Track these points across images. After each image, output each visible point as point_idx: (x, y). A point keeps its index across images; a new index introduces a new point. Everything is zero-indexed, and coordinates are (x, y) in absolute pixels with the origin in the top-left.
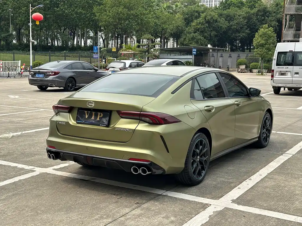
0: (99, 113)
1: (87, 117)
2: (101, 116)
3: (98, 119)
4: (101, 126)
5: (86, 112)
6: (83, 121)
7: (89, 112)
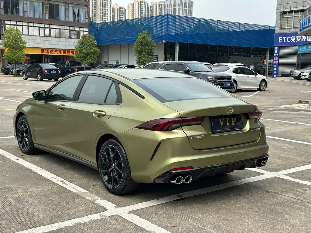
0: (232, 119)
1: (222, 124)
2: (235, 121)
3: (233, 124)
4: (237, 130)
5: (220, 119)
6: (220, 130)
7: (223, 119)
